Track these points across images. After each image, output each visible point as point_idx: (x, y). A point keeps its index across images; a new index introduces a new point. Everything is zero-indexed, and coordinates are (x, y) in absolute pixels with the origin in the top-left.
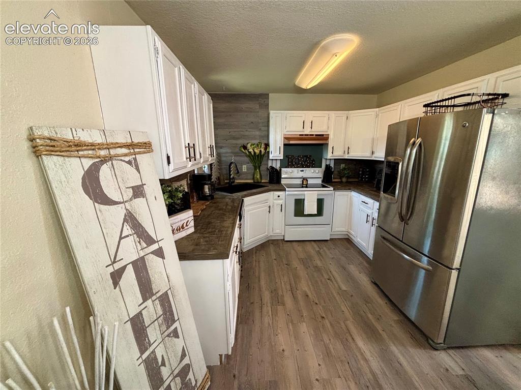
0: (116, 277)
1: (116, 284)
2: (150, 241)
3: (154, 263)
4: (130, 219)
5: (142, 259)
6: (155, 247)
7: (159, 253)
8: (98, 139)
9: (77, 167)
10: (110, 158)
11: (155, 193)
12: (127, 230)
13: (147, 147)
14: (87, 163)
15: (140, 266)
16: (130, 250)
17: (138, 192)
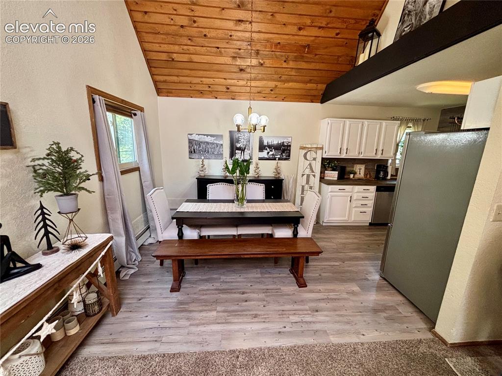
0: (303, 175)
1: (302, 176)
2: (313, 172)
3: (312, 177)
4: (310, 165)
5: (309, 175)
6: (314, 174)
7: (314, 176)
8: (310, 146)
9: (304, 151)
10: (311, 150)
11: (319, 160)
12: (309, 167)
13: (322, 148)
14: (306, 151)
15: (308, 176)
16: (308, 171)
17: (314, 159)
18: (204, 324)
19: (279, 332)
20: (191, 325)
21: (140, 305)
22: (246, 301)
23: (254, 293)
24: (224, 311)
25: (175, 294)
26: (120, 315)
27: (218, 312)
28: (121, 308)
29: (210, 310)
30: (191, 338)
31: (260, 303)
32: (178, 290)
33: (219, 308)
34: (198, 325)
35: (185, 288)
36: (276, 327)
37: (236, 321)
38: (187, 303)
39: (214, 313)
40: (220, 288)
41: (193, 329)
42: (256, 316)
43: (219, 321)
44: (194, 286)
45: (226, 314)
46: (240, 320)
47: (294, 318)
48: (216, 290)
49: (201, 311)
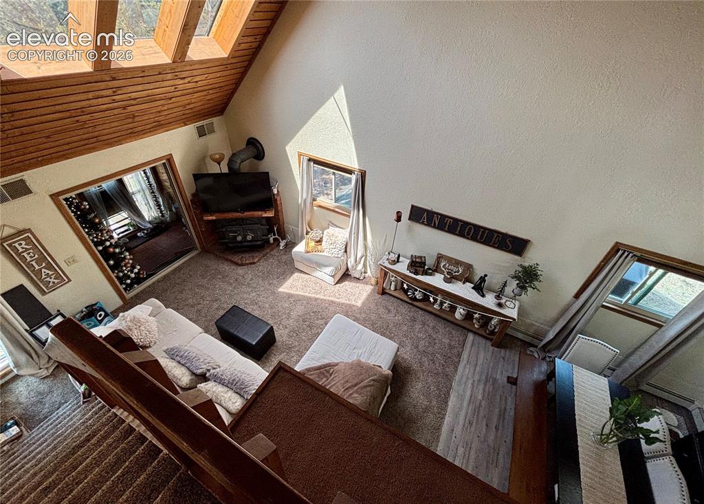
18: (473, 388)
19: (453, 430)
20: (474, 381)
21: (498, 357)
22: (487, 426)
23: (496, 437)
24: (480, 405)
25: (505, 379)
26: (491, 348)
27: (481, 401)
28: (497, 347)
29: (483, 397)
30: (464, 379)
31: (482, 436)
32: (508, 382)
33: (483, 403)
34: (473, 384)
35: (512, 388)
36: (458, 430)
37: (470, 408)
38: (493, 384)
39: (480, 397)
40: (507, 414)
41: (471, 382)
42: (470, 423)
43: (473, 398)
44: (513, 395)
45: (478, 404)
46: (470, 411)
47: (461, 450)
48: (505, 409)
49: (484, 390)
